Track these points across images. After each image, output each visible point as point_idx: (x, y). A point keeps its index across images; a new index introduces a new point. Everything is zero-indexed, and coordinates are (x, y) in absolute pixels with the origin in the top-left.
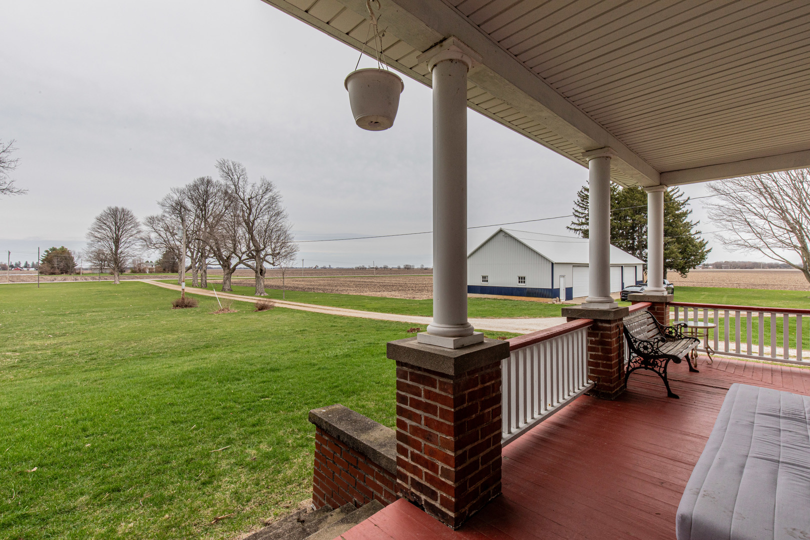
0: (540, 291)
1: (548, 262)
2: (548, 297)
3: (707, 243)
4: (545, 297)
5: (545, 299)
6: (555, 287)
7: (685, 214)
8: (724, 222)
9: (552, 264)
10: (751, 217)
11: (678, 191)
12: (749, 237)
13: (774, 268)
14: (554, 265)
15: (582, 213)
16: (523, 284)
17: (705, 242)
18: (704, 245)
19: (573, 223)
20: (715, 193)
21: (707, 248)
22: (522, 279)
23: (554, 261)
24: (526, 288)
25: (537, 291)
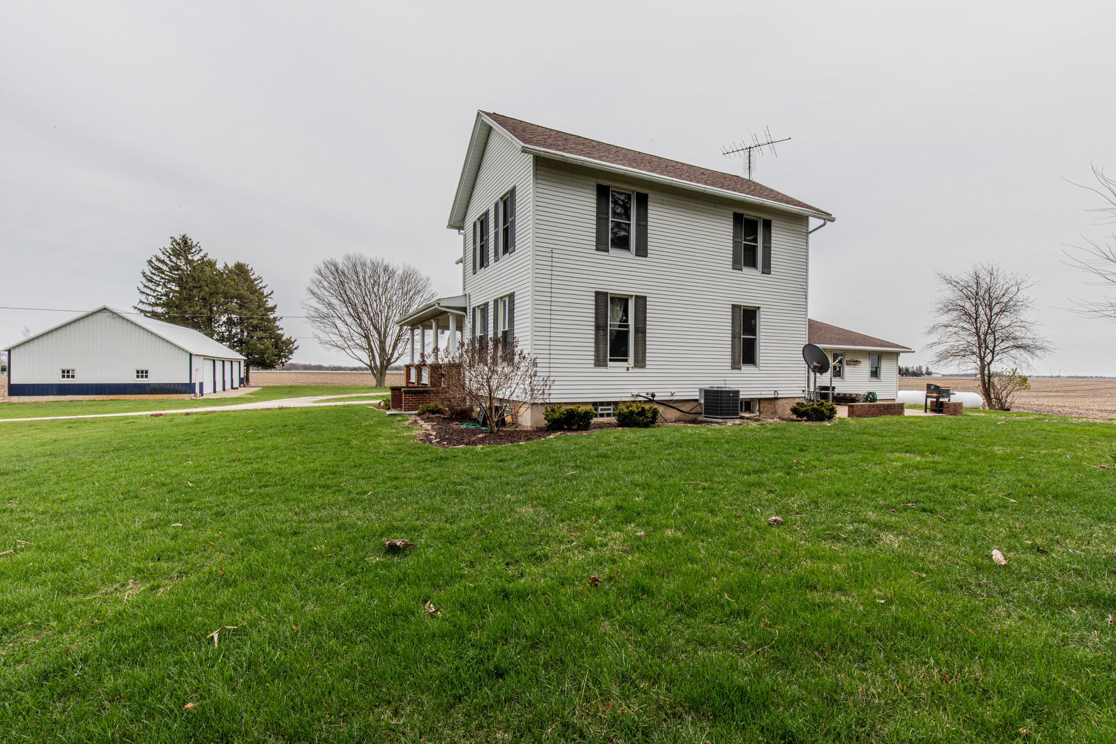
0: (172, 387)
1: (185, 353)
2: (185, 393)
3: (295, 341)
4: (181, 393)
5: (179, 395)
6: (193, 382)
7: (273, 309)
8: (318, 324)
9: (191, 355)
10: (338, 322)
11: (261, 282)
12: (336, 339)
13: (308, 370)
14: (193, 356)
15: (155, 291)
16: (144, 379)
17: (293, 340)
18: (293, 343)
19: (141, 302)
20: (311, 296)
21: (296, 345)
22: (142, 373)
23: (194, 352)
24: (150, 384)
25: (168, 387)
